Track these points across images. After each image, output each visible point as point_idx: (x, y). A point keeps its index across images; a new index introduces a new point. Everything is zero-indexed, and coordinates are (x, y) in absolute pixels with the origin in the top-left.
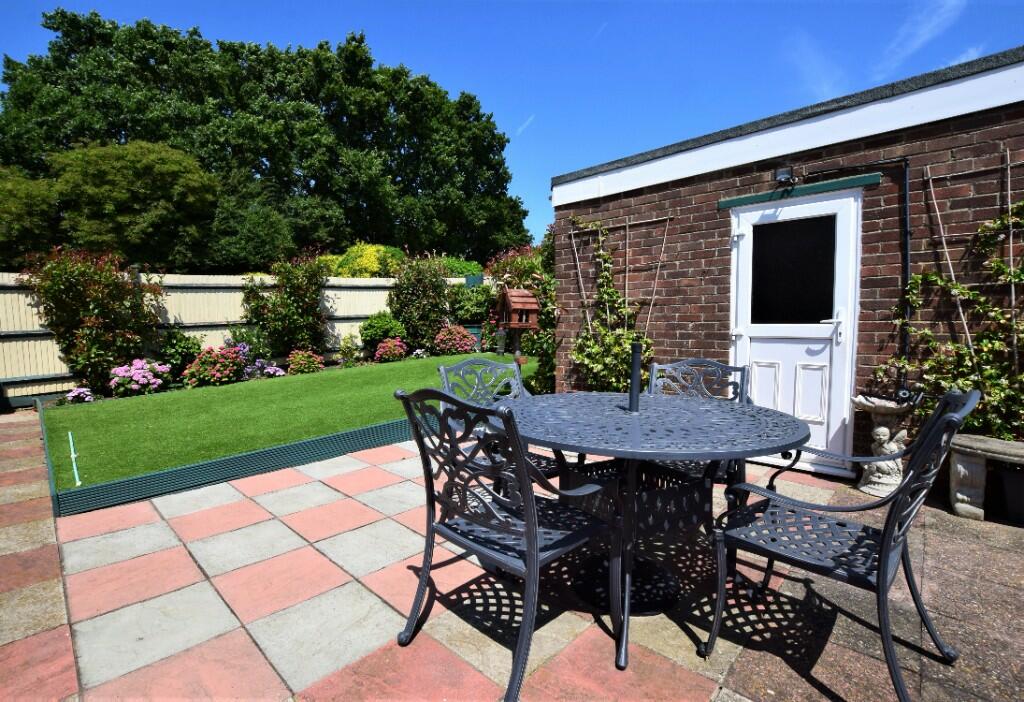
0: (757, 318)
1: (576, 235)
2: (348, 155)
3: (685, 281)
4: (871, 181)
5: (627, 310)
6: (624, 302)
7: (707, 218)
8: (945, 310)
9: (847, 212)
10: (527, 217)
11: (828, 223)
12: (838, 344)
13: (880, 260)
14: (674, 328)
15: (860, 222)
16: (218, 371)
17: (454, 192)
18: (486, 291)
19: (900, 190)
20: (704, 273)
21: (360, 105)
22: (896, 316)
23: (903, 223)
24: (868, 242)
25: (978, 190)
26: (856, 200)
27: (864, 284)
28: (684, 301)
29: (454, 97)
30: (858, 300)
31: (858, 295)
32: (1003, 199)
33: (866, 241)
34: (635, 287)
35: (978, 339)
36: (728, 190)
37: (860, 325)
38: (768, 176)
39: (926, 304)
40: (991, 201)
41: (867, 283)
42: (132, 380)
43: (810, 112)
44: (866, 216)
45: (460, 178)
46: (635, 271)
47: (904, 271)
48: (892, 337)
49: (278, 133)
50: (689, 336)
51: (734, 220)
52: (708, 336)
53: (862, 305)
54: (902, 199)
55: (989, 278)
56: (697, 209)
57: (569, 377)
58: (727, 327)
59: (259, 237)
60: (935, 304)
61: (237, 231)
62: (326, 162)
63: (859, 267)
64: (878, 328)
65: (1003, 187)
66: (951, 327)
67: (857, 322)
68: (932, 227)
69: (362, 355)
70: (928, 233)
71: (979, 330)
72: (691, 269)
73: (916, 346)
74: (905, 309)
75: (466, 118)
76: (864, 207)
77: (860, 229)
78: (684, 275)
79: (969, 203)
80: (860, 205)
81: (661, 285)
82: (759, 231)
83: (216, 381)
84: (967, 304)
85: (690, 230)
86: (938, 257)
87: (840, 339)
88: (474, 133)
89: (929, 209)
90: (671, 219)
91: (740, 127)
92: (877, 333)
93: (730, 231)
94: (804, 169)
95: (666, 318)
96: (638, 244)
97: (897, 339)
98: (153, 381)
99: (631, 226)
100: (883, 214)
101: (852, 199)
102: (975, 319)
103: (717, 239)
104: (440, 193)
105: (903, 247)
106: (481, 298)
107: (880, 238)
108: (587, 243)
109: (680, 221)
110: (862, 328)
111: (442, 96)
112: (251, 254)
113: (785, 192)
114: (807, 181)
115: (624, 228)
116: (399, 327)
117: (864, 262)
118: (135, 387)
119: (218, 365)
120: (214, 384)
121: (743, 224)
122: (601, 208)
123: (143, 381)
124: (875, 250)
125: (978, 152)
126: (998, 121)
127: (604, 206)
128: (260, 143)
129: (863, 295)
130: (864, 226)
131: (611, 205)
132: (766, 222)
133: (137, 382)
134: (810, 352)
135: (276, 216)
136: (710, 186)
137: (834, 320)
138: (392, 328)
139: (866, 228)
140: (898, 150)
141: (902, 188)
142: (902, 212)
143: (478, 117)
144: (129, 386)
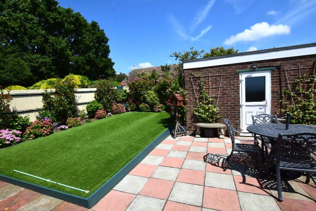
0: (247, 100)
1: (192, 78)
2: (52, 39)
3: (227, 91)
4: (273, 69)
5: (210, 99)
6: (209, 97)
7: (233, 75)
8: (289, 98)
9: (268, 76)
10: (114, 65)
11: (264, 78)
12: (267, 106)
13: (275, 87)
14: (224, 104)
15: (271, 78)
16: (44, 130)
17: (92, 55)
18: (125, 91)
19: (279, 72)
20: (233, 89)
21: (54, 19)
22: (279, 100)
23: (280, 79)
24: (273, 83)
25: (294, 73)
26: (270, 73)
27: (272, 93)
28: (227, 97)
29: (89, 22)
30: (271, 96)
31: (271, 95)
32: (299, 75)
33: (272, 82)
34: (213, 93)
35: (296, 104)
36: (239, 68)
37: (271, 102)
38: (249, 66)
39: (285, 97)
40: (296, 75)
41: (273, 92)
42: (5, 140)
43: (259, 52)
44: (272, 77)
45: (94, 50)
46: (212, 88)
47: (281, 90)
48: (278, 104)
49: (19, 27)
50: (229, 106)
51: (240, 76)
52: (234, 105)
53: (272, 97)
54: (280, 74)
55: (296, 91)
56: (230, 73)
57: (191, 119)
58: (239, 103)
59: (15, 70)
60: (287, 97)
61: (5, 68)
62: (43, 41)
63: (271, 88)
64: (275, 102)
65: (298, 73)
66: (290, 102)
67: (271, 101)
68: (286, 80)
69: (87, 117)
70: (285, 81)
71: (295, 102)
72: (229, 89)
73: (283, 106)
74: (281, 98)
75: (95, 30)
76: (271, 75)
77: (271, 80)
78: (227, 90)
79: (292, 75)
80: (270, 74)
81: (220, 92)
82: (247, 79)
83: (45, 134)
84: (293, 97)
85: (228, 78)
86: (287, 87)
87: (267, 105)
88: (98, 36)
89: (285, 76)
90: (223, 75)
91: (242, 53)
92: (275, 103)
93: (239, 79)
94: (258, 65)
95: (222, 101)
96: (213, 81)
97: (279, 105)
98: (17, 138)
99: (211, 76)
100: (276, 77)
101: (269, 73)
102: (295, 100)
103: (236, 81)
104: (87, 55)
105: (280, 84)
106: (124, 94)
107: (275, 82)
108: (196, 80)
109: (225, 76)
110: (272, 102)
111: (85, 21)
112: (12, 78)
113: (253, 70)
114: (258, 68)
115: (209, 77)
116: (101, 106)
117: (272, 87)
118: (8, 142)
119: (44, 128)
120: (44, 136)
121: (243, 77)
122: (200, 71)
123: (11, 139)
124: (274, 85)
125: (294, 65)
126: (297, 59)
127: (201, 70)
128: (10, 30)
129: (272, 95)
130: (271, 79)
131: (204, 70)
132: (248, 77)
133: (8, 140)
134: (260, 109)
135: (22, 62)
136: (234, 67)
137: (266, 101)
138: (99, 106)
139: (272, 80)
140: (279, 63)
141: (280, 71)
142: (280, 77)
143: (99, 30)
144: (4, 143)
